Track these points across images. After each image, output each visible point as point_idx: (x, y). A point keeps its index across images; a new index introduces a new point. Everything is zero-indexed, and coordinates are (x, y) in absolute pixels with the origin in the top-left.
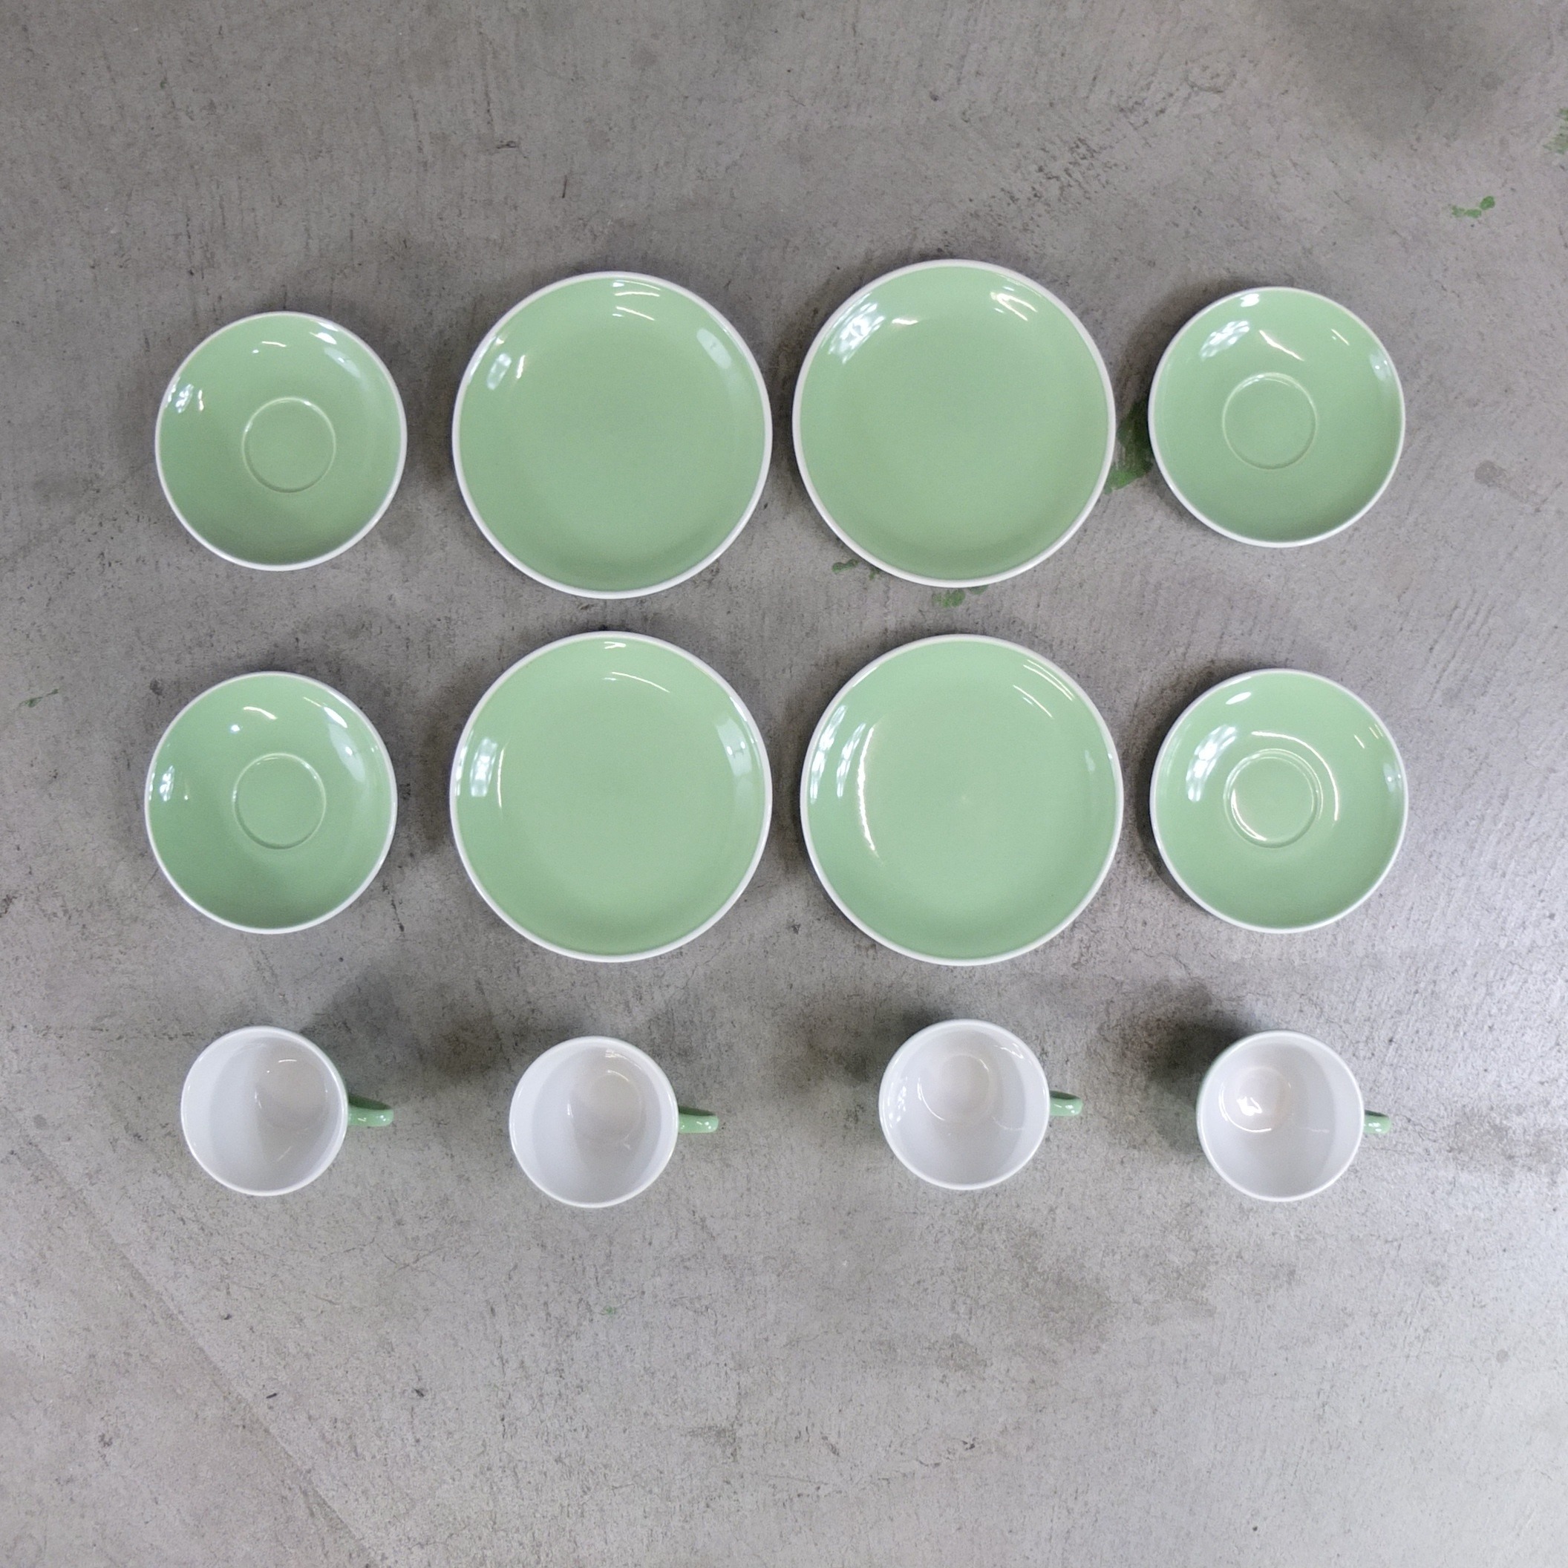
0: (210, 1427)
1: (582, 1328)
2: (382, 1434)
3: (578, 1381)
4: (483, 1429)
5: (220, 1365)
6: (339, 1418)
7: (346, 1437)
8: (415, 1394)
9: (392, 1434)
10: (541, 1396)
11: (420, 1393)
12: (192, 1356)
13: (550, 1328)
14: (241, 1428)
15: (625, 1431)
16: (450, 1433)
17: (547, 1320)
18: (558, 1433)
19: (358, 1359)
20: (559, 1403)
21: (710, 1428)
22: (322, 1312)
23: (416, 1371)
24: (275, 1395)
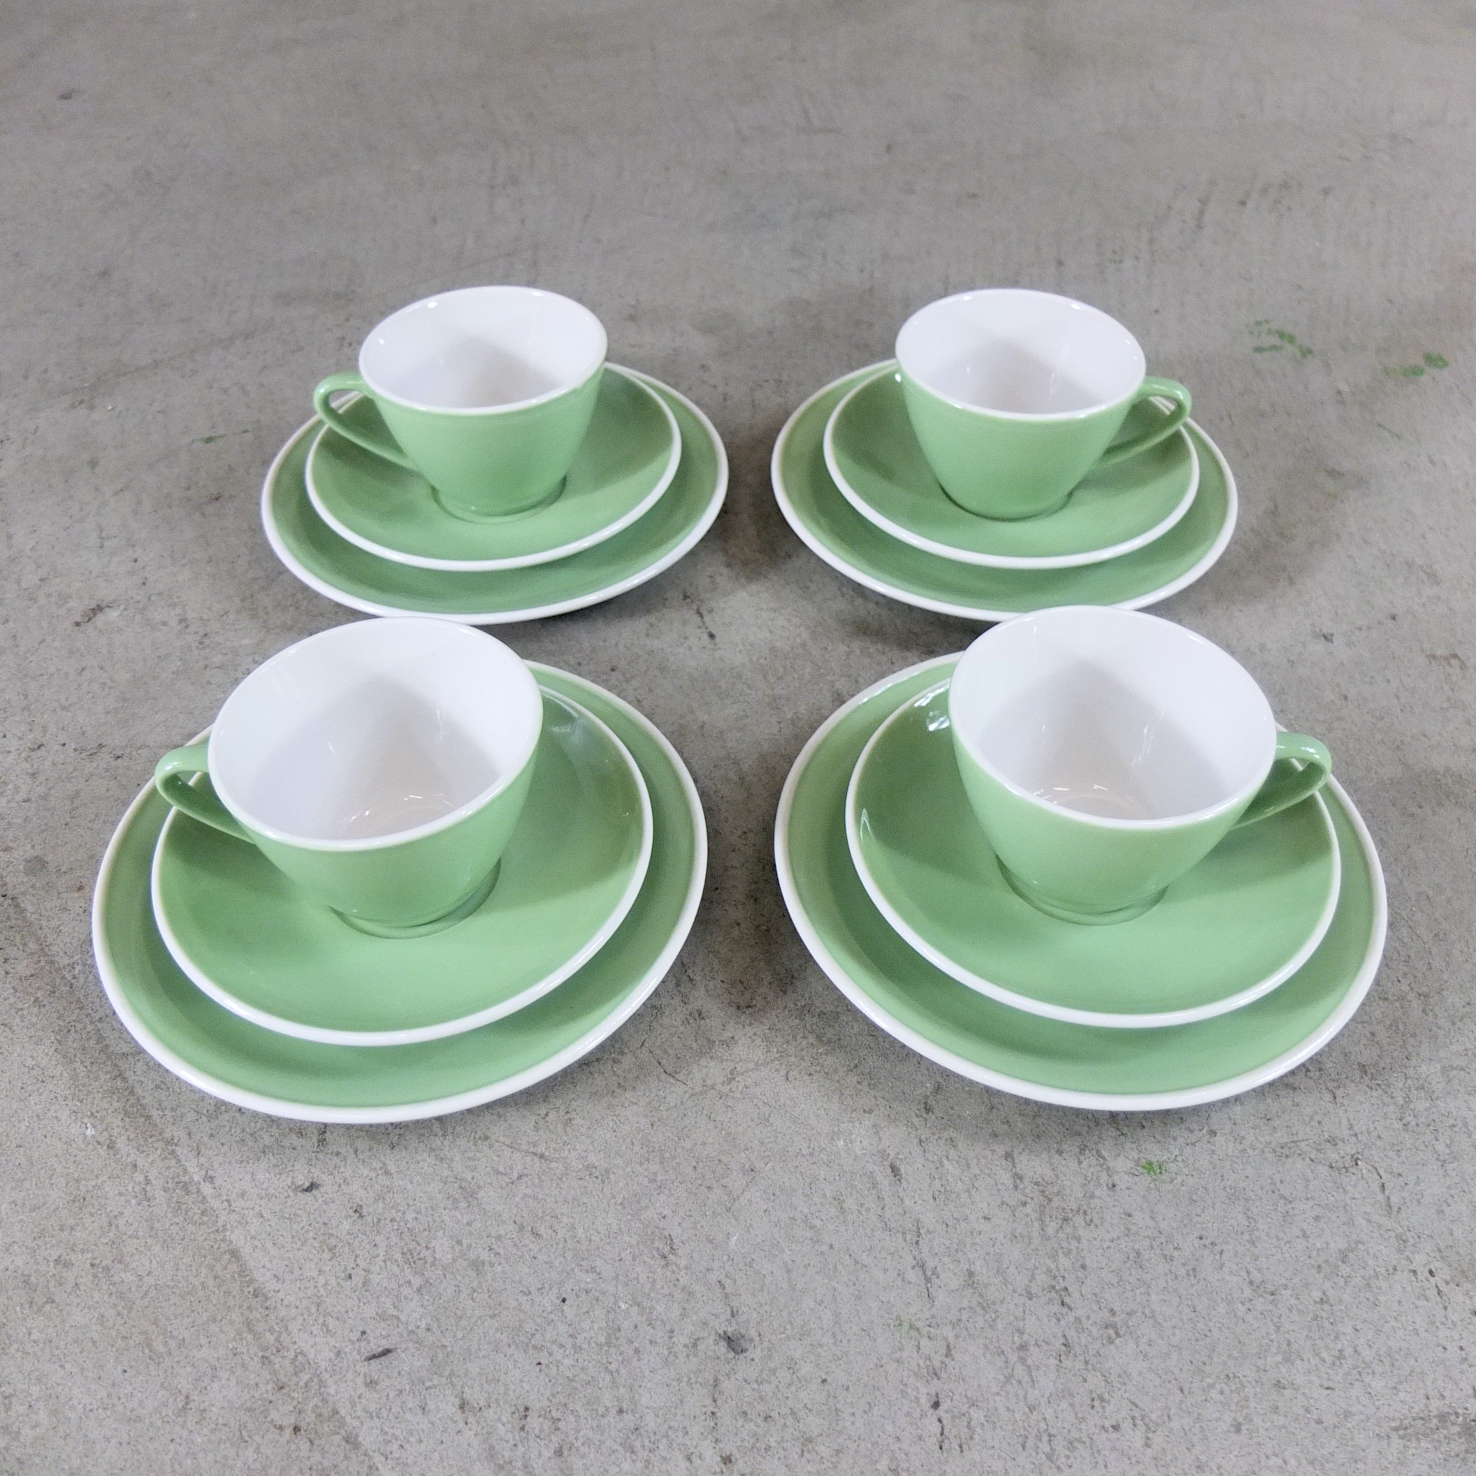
0: (213, 1431)
1: (1094, 1202)
2: (638, 1444)
3: (1107, 1314)
4: (889, 1428)
5: (273, 1285)
6: (535, 1405)
7: (547, 1454)
8: (722, 1348)
9: (663, 1445)
10: (1023, 1347)
11: (733, 1343)
12: (212, 1268)
13: (1025, 1204)
14: (288, 1432)
15: (1238, 1428)
16: (810, 1440)
17: (1016, 1187)
18: (1075, 1434)
19: (593, 1269)
20: (1067, 1363)
21: (1442, 1417)
22: (520, 1177)
23: (726, 1296)
24: (386, 1352)
